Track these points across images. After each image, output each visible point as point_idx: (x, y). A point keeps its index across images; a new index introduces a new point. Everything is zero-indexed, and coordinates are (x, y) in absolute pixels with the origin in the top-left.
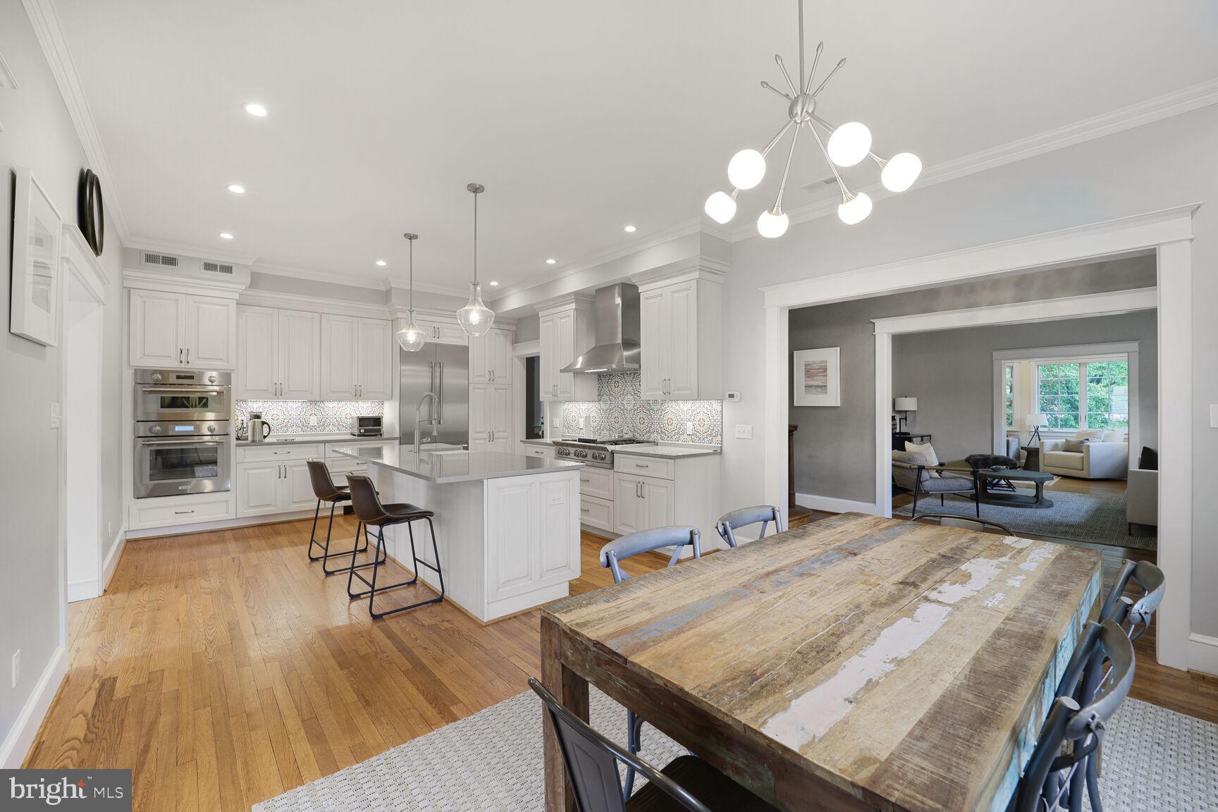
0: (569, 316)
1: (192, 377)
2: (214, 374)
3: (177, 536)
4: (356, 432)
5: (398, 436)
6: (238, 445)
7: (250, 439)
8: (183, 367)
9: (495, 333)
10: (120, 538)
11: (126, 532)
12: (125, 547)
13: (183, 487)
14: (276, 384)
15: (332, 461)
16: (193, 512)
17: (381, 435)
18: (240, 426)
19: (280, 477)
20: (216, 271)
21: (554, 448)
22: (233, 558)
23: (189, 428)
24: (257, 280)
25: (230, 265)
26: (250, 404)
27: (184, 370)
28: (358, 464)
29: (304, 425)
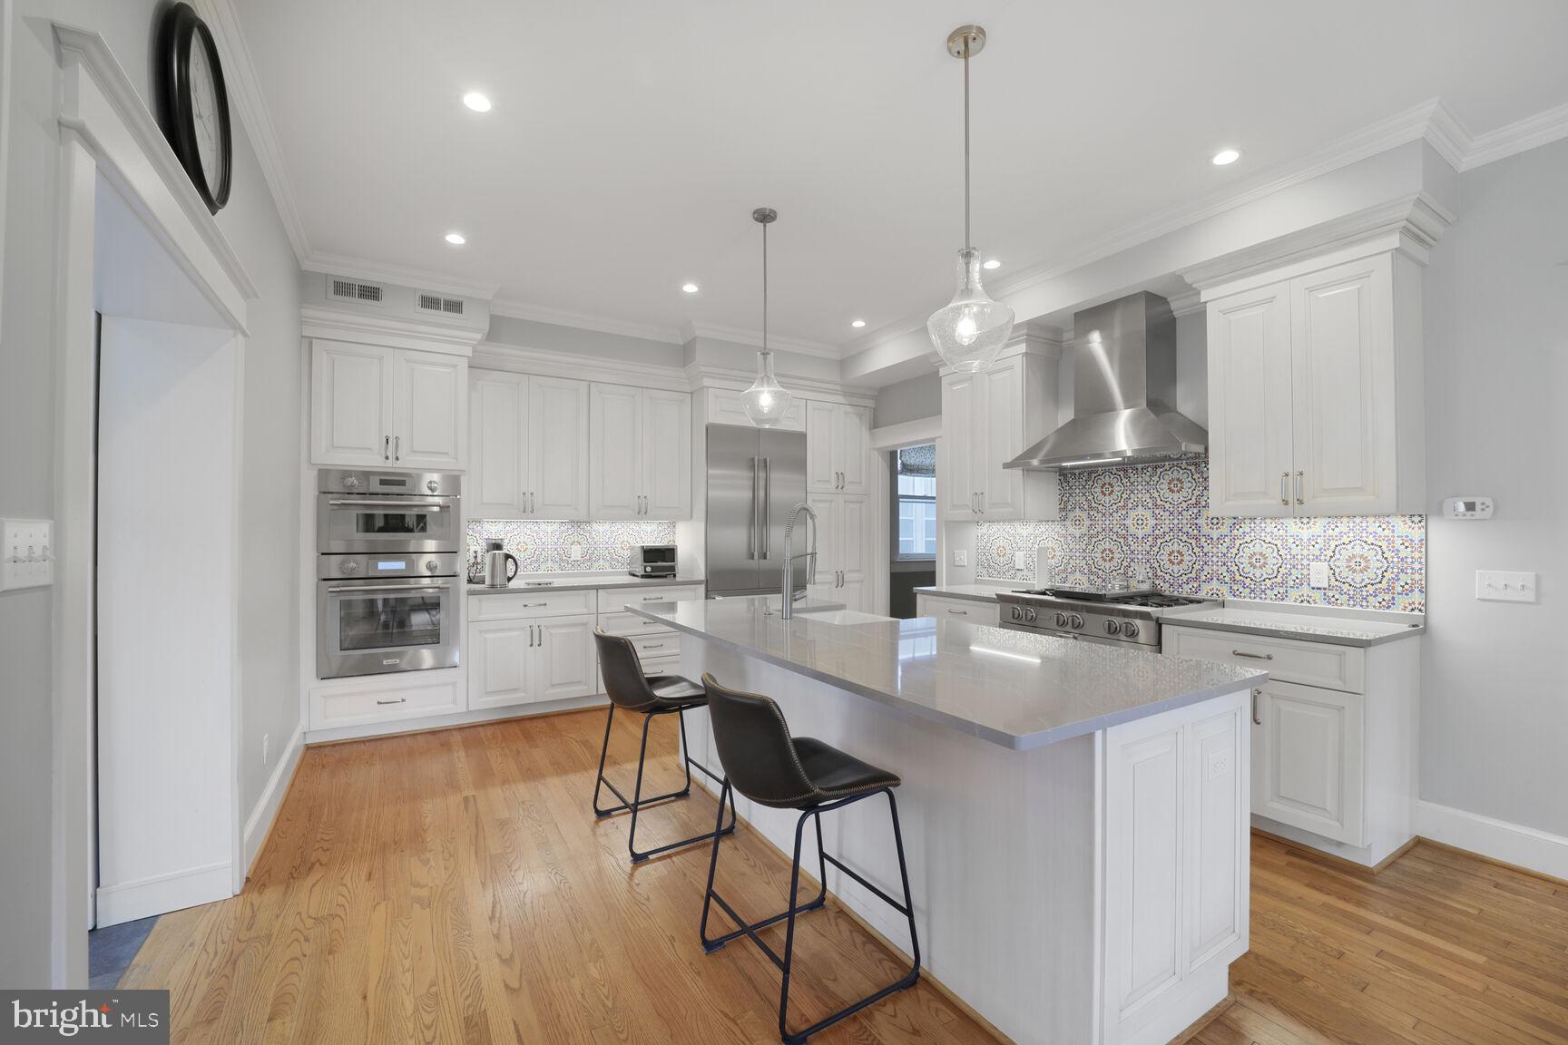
0: (1011, 368)
1: (402, 483)
2: (435, 477)
3: (380, 739)
4: (640, 571)
5: (702, 577)
6: (471, 593)
7: (488, 581)
8: (390, 466)
9: (846, 413)
10: (294, 744)
11: (305, 733)
12: (303, 759)
13: (391, 662)
14: (524, 494)
15: (608, 618)
16: (403, 700)
17: (675, 576)
18: (472, 560)
19: (531, 645)
20: (439, 308)
21: (998, 606)
22: (466, 799)
23: (397, 566)
24: (498, 329)
25: (460, 299)
26: (486, 526)
27: (393, 470)
28: (645, 623)
29: (563, 560)
